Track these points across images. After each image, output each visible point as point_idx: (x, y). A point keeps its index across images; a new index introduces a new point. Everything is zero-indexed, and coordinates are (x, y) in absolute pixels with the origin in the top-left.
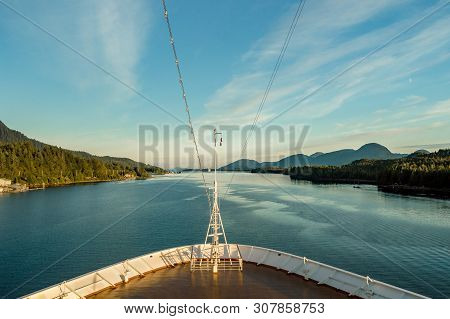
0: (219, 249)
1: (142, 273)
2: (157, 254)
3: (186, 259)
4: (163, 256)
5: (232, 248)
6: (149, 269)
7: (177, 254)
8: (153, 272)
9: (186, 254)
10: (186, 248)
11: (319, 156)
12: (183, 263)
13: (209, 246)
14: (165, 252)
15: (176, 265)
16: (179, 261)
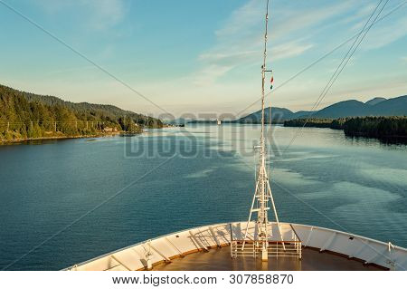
0: (267, 229)
1: (168, 257)
2: (184, 234)
3: (222, 242)
4: (192, 237)
5: (284, 228)
6: (176, 253)
7: (210, 234)
8: (182, 256)
9: (221, 234)
10: (221, 227)
11: (379, 103)
12: (219, 247)
13: (252, 224)
14: (194, 231)
15: (209, 248)
16: (213, 244)
